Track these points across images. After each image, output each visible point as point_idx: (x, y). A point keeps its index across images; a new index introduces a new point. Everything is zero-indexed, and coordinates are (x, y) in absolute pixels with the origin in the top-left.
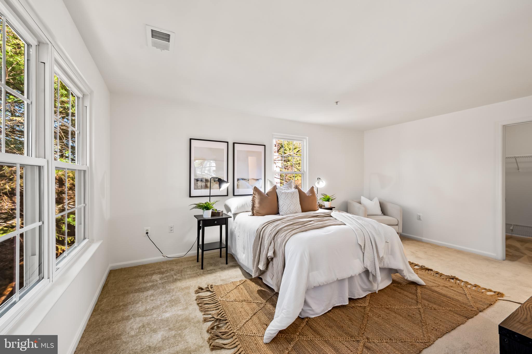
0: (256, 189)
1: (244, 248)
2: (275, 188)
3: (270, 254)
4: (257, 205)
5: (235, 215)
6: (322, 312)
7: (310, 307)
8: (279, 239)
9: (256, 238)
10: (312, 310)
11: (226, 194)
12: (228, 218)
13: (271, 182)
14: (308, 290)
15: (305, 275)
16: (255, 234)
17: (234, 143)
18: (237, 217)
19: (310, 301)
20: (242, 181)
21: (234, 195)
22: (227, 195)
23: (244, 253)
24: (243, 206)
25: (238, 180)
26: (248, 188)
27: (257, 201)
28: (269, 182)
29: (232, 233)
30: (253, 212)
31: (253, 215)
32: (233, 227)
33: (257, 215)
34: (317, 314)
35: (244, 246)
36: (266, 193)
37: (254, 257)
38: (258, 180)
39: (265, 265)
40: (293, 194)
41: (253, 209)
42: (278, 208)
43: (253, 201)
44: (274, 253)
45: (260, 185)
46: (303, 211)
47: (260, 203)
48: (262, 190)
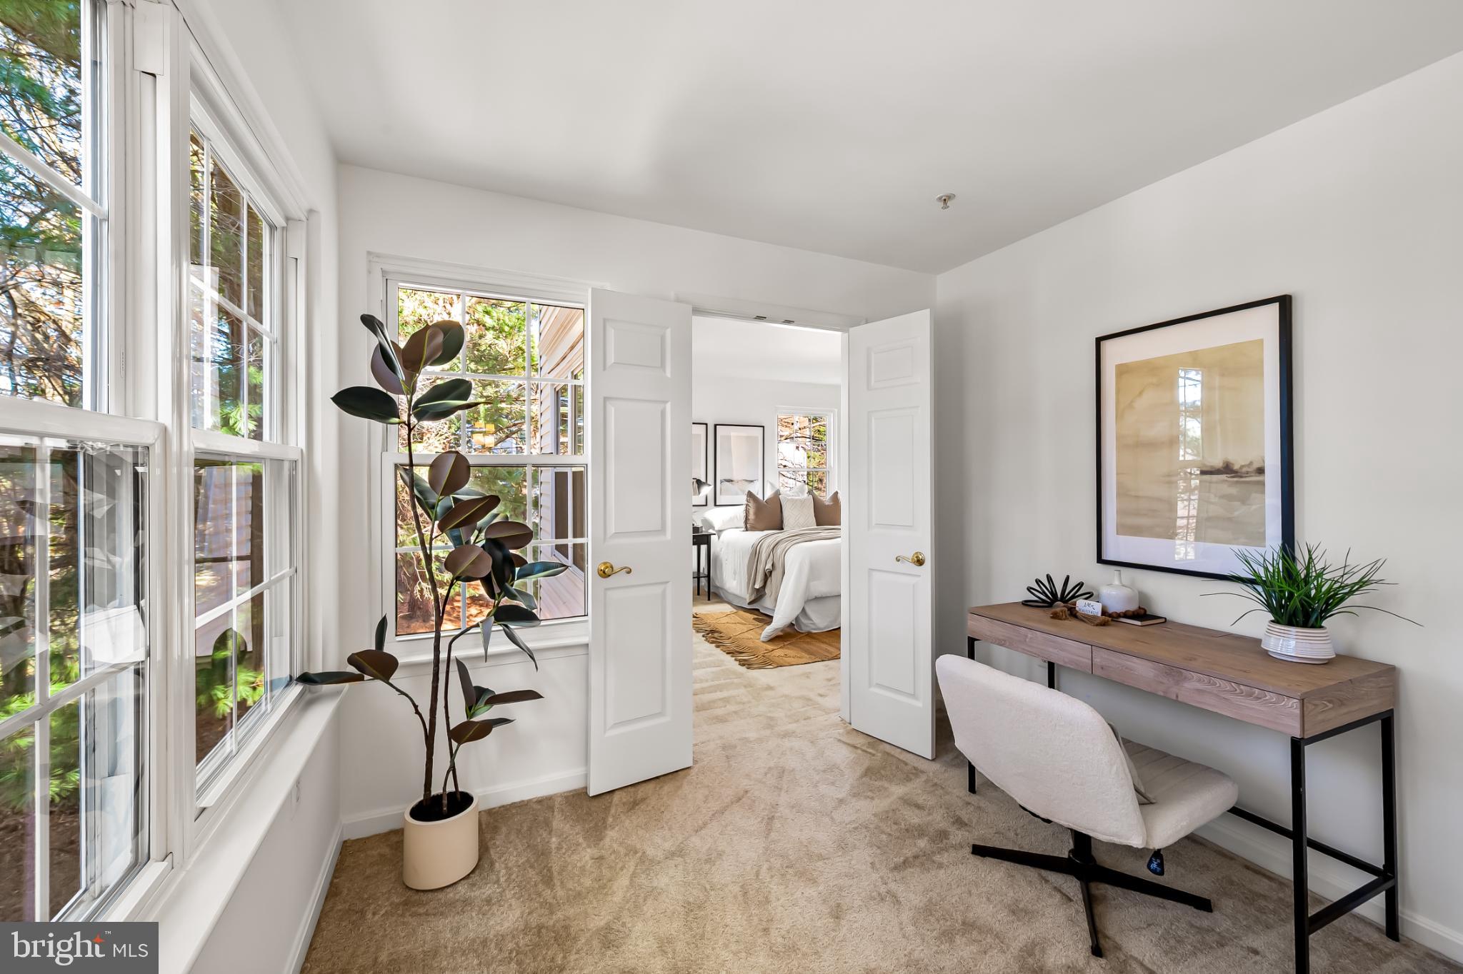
0: (750, 495)
1: (735, 573)
2: (777, 494)
3: (769, 566)
4: (752, 516)
5: (720, 531)
6: (825, 628)
7: (812, 620)
8: (779, 550)
9: (751, 554)
10: (814, 624)
11: (704, 504)
12: (710, 535)
13: (771, 484)
14: (808, 601)
15: (804, 580)
16: (750, 551)
17: (716, 426)
18: (724, 535)
19: (808, 611)
20: (728, 483)
21: (715, 505)
22: (706, 505)
23: (735, 579)
24: (731, 520)
25: (721, 482)
26: (737, 494)
27: (752, 511)
28: (769, 485)
29: (716, 558)
30: (746, 527)
31: (747, 530)
32: (718, 549)
33: (752, 530)
34: (819, 629)
35: (735, 570)
36: (765, 499)
37: (749, 580)
38: (752, 481)
39: (763, 581)
40: (803, 502)
41: (746, 522)
42: (782, 522)
43: (747, 512)
44: (773, 565)
45: (756, 489)
46: (817, 525)
47: (756, 514)
48: (760, 497)
